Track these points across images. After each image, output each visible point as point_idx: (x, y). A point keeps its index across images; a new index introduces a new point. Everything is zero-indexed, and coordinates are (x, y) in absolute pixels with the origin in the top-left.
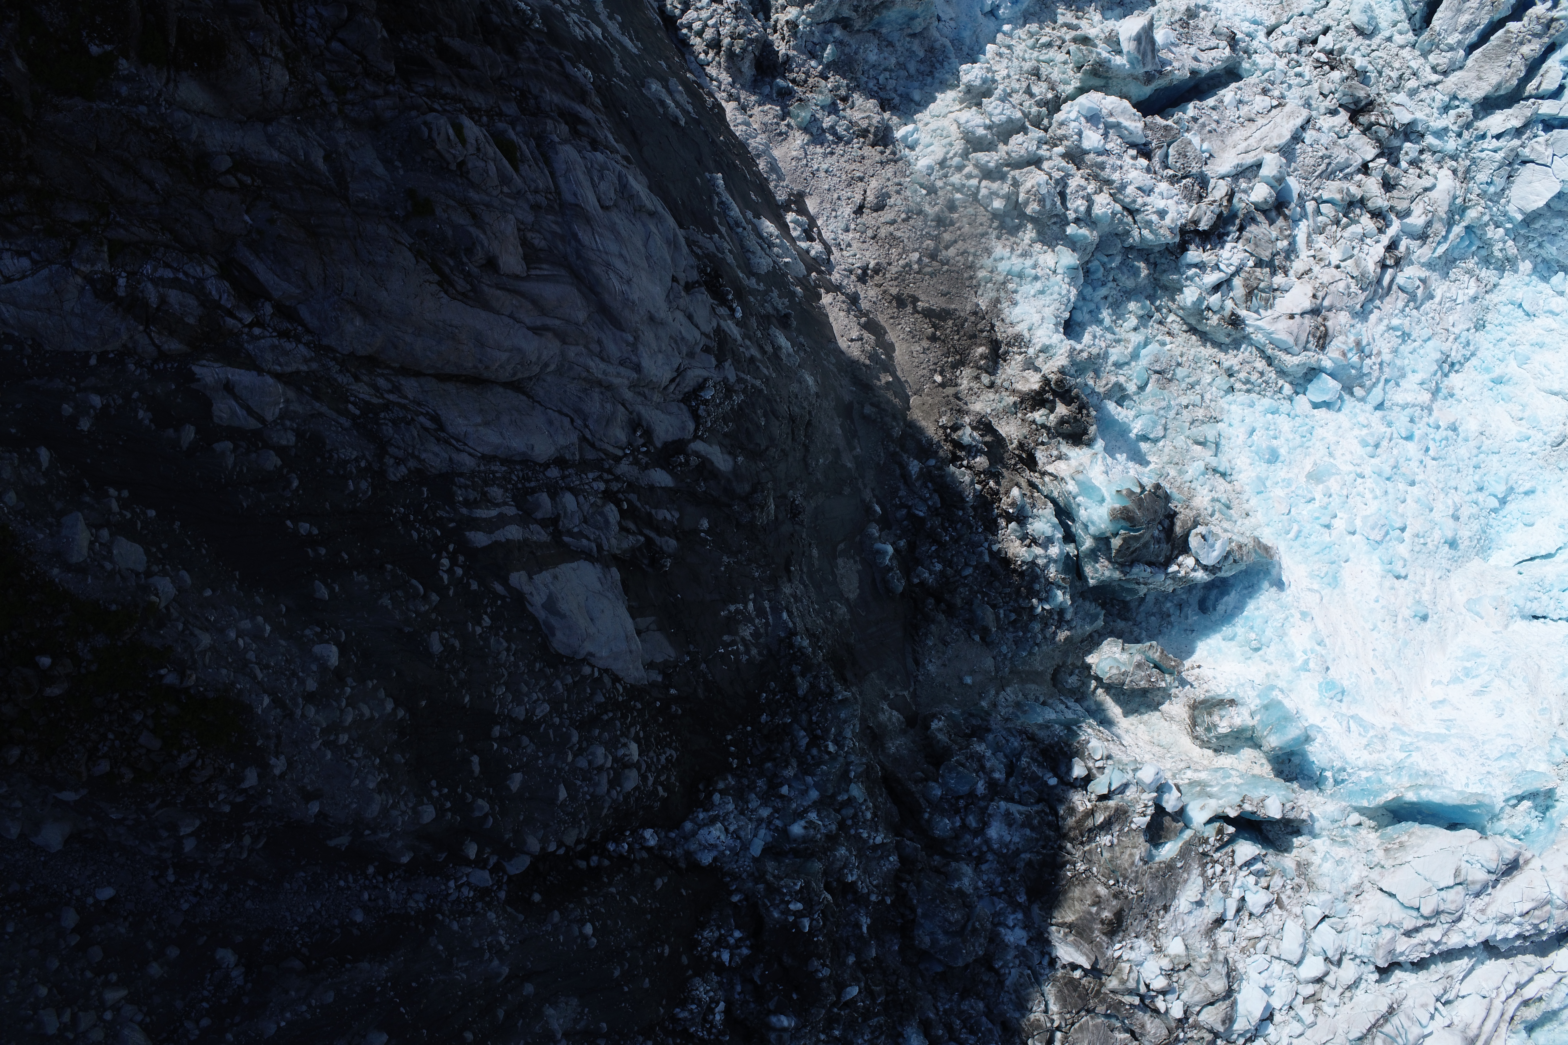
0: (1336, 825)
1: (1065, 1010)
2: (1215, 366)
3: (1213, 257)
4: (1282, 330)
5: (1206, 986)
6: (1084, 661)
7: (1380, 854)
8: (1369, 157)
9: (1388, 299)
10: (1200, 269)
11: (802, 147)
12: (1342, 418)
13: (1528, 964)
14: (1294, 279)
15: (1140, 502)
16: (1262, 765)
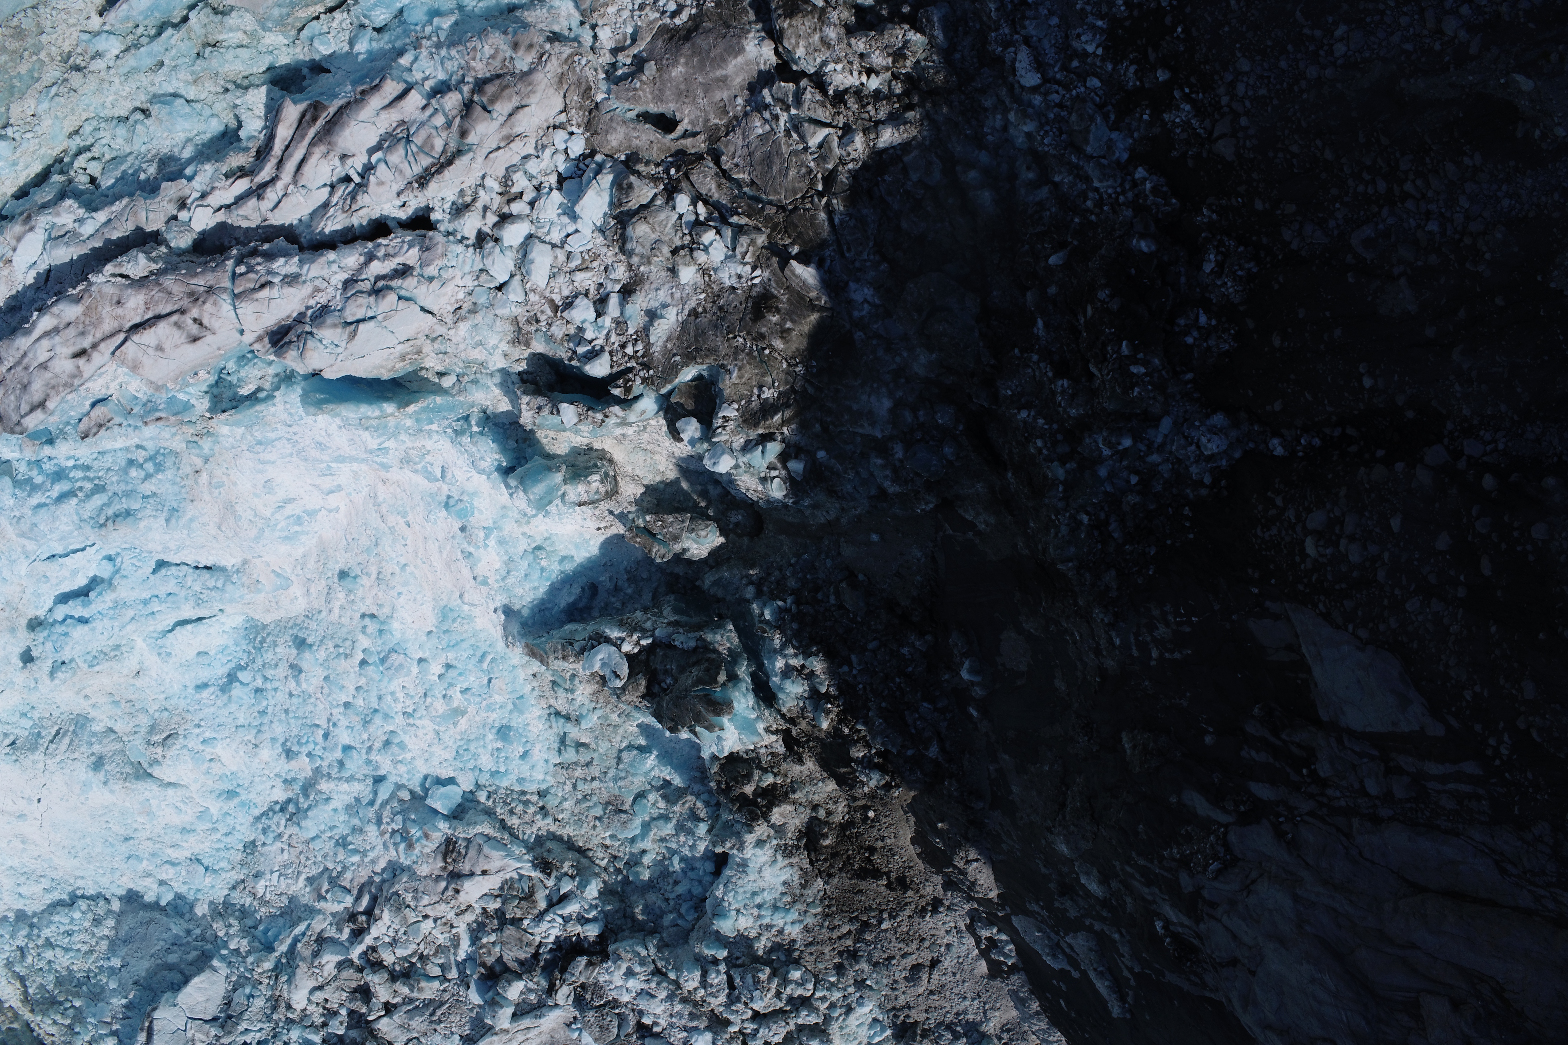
0: (472, 377)
1: (812, 212)
2: (560, 817)
3: (569, 930)
4: (496, 859)
5: (653, 230)
6: (726, 538)
7: (428, 348)
8: (385, 1020)
9: (362, 881)
10: (583, 917)
11: (988, 1020)
12: (422, 769)
13: (246, 218)
14: (476, 906)
15: (699, 719)
16: (546, 437)
